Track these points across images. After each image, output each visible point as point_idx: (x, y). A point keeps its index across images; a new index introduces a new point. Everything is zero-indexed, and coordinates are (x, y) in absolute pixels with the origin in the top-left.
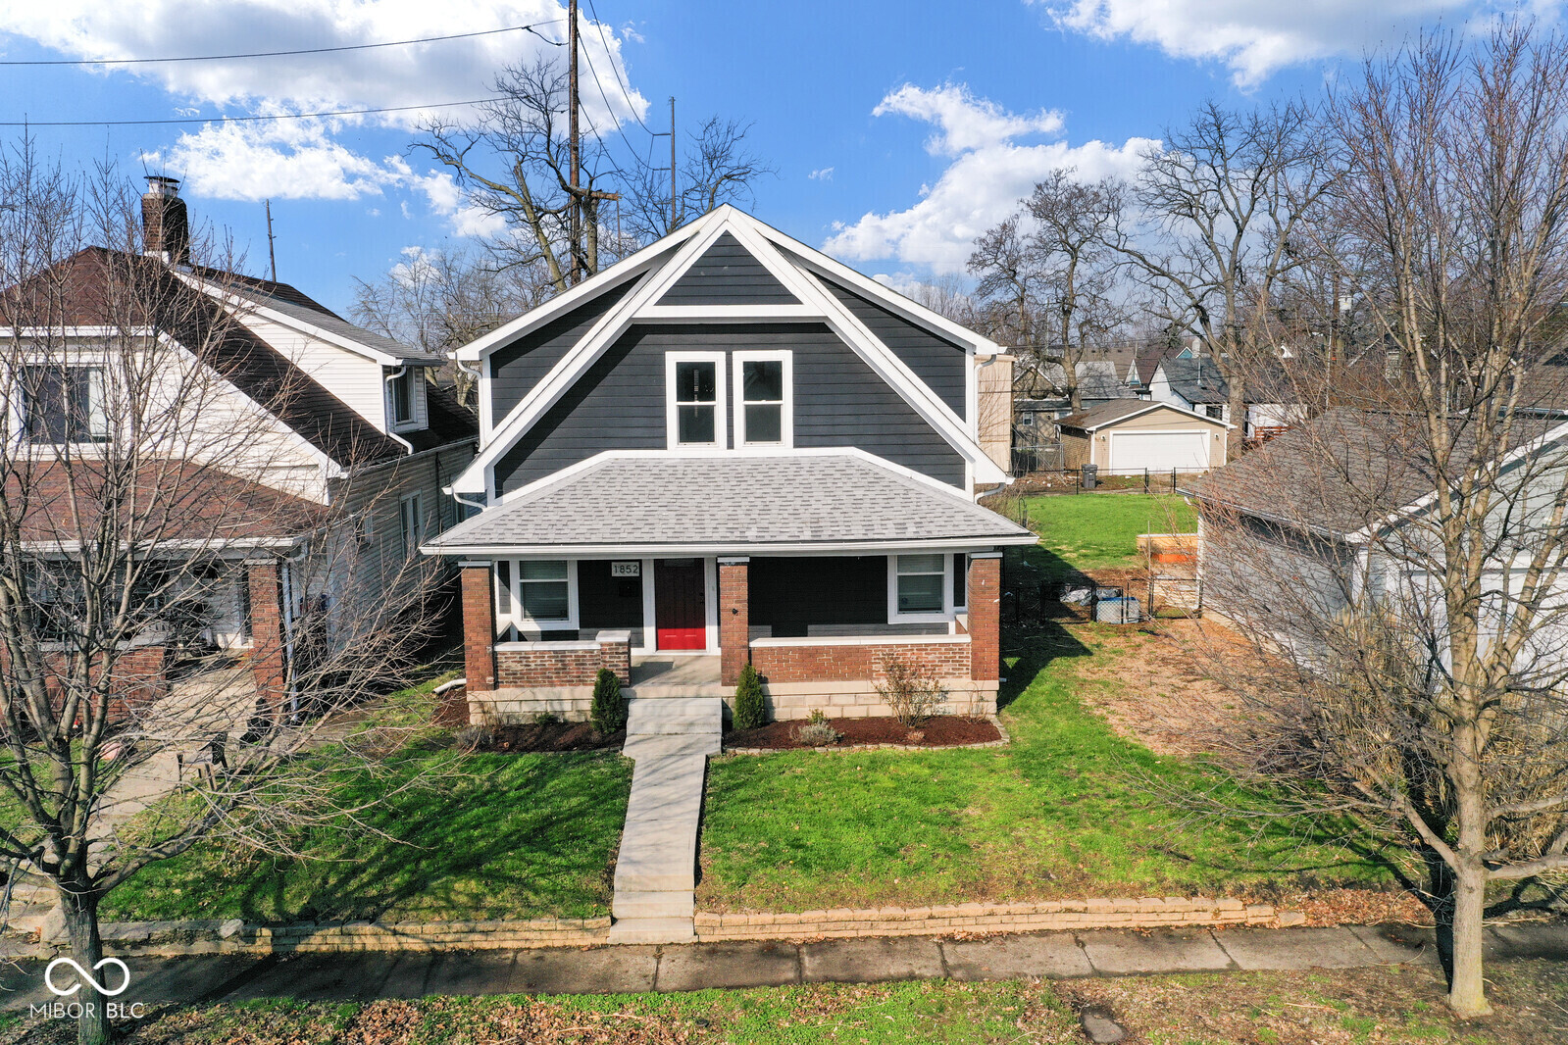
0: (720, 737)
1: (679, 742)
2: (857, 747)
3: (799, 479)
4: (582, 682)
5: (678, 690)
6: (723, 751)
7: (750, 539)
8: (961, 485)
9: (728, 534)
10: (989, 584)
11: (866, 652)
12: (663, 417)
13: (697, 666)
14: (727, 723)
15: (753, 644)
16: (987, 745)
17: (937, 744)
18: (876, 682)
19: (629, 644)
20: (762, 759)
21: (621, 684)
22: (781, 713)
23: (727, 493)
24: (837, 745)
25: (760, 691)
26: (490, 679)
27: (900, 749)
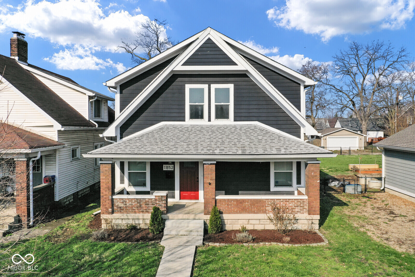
0: (202, 238)
1: (185, 239)
2: (261, 244)
3: (236, 132)
4: (147, 212)
5: (186, 216)
6: (203, 244)
7: (216, 153)
8: (299, 136)
9: (208, 152)
10: (315, 174)
11: (264, 202)
12: (184, 109)
13: (195, 206)
14: (206, 231)
15: (217, 198)
16: (319, 244)
17: (297, 243)
18: (268, 215)
19: (167, 197)
20: (220, 249)
21: (162, 213)
22: (228, 227)
23: (208, 137)
24: (253, 242)
25: (220, 218)
26: (110, 210)
27: (281, 245)
